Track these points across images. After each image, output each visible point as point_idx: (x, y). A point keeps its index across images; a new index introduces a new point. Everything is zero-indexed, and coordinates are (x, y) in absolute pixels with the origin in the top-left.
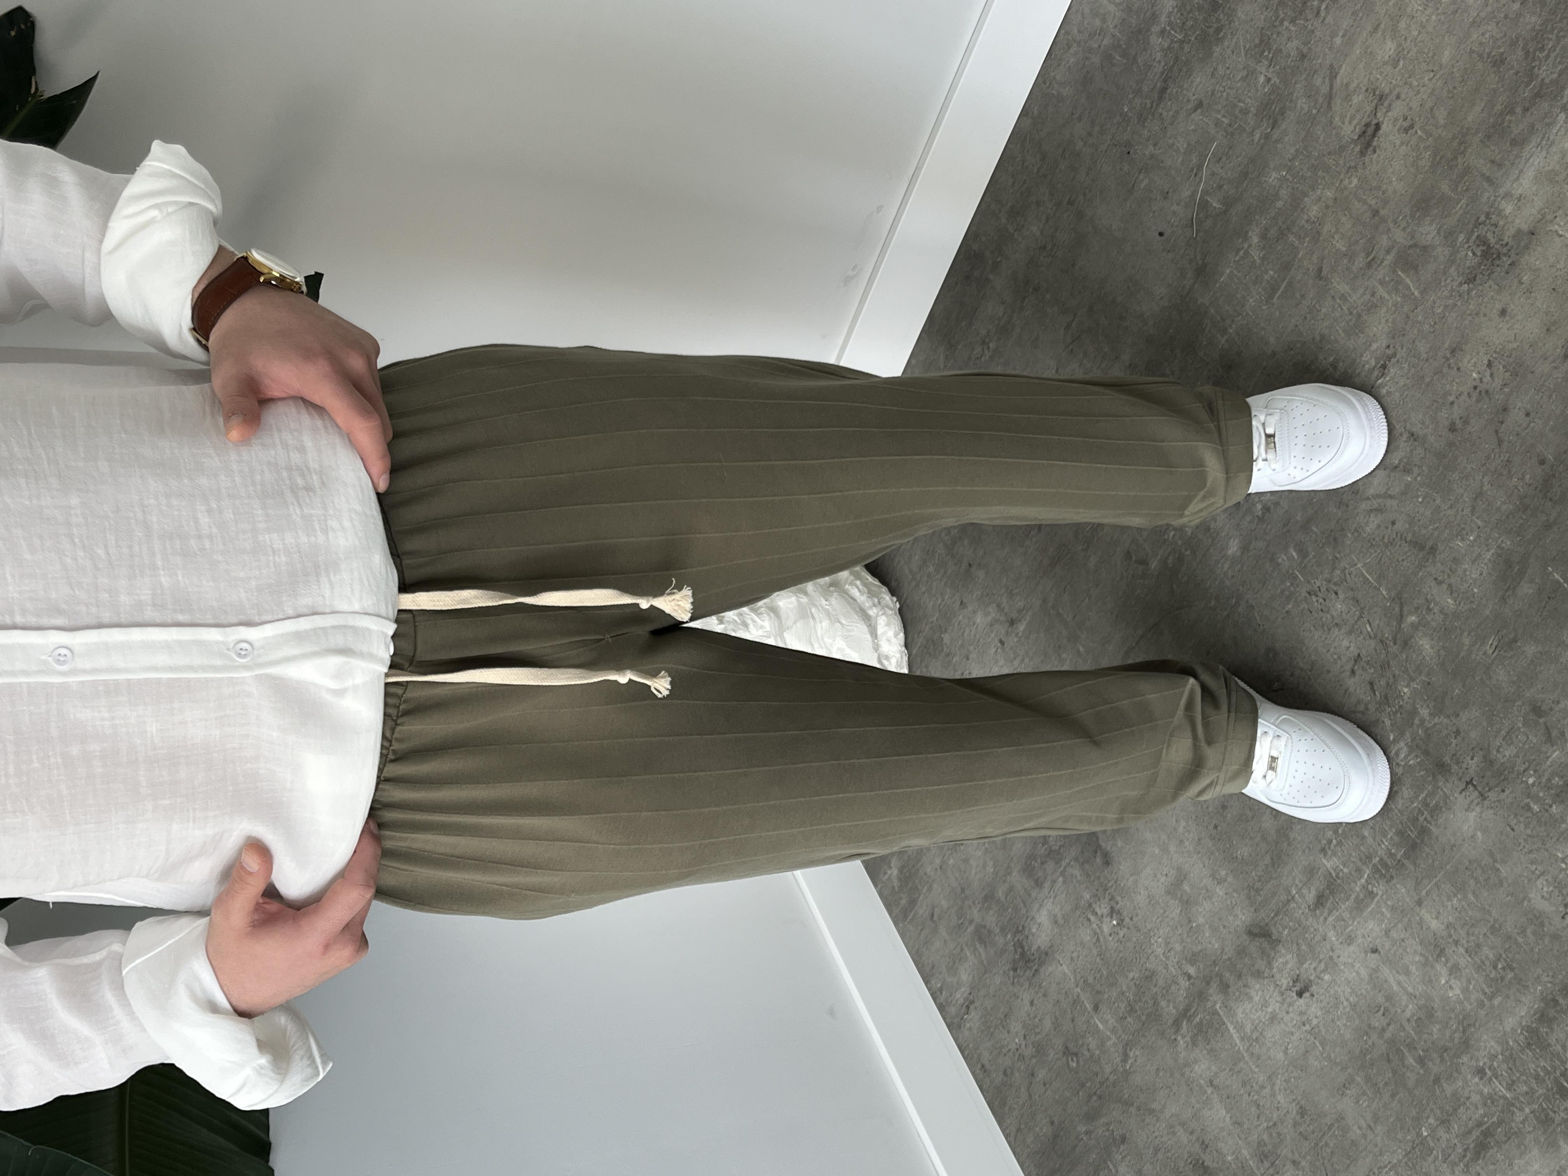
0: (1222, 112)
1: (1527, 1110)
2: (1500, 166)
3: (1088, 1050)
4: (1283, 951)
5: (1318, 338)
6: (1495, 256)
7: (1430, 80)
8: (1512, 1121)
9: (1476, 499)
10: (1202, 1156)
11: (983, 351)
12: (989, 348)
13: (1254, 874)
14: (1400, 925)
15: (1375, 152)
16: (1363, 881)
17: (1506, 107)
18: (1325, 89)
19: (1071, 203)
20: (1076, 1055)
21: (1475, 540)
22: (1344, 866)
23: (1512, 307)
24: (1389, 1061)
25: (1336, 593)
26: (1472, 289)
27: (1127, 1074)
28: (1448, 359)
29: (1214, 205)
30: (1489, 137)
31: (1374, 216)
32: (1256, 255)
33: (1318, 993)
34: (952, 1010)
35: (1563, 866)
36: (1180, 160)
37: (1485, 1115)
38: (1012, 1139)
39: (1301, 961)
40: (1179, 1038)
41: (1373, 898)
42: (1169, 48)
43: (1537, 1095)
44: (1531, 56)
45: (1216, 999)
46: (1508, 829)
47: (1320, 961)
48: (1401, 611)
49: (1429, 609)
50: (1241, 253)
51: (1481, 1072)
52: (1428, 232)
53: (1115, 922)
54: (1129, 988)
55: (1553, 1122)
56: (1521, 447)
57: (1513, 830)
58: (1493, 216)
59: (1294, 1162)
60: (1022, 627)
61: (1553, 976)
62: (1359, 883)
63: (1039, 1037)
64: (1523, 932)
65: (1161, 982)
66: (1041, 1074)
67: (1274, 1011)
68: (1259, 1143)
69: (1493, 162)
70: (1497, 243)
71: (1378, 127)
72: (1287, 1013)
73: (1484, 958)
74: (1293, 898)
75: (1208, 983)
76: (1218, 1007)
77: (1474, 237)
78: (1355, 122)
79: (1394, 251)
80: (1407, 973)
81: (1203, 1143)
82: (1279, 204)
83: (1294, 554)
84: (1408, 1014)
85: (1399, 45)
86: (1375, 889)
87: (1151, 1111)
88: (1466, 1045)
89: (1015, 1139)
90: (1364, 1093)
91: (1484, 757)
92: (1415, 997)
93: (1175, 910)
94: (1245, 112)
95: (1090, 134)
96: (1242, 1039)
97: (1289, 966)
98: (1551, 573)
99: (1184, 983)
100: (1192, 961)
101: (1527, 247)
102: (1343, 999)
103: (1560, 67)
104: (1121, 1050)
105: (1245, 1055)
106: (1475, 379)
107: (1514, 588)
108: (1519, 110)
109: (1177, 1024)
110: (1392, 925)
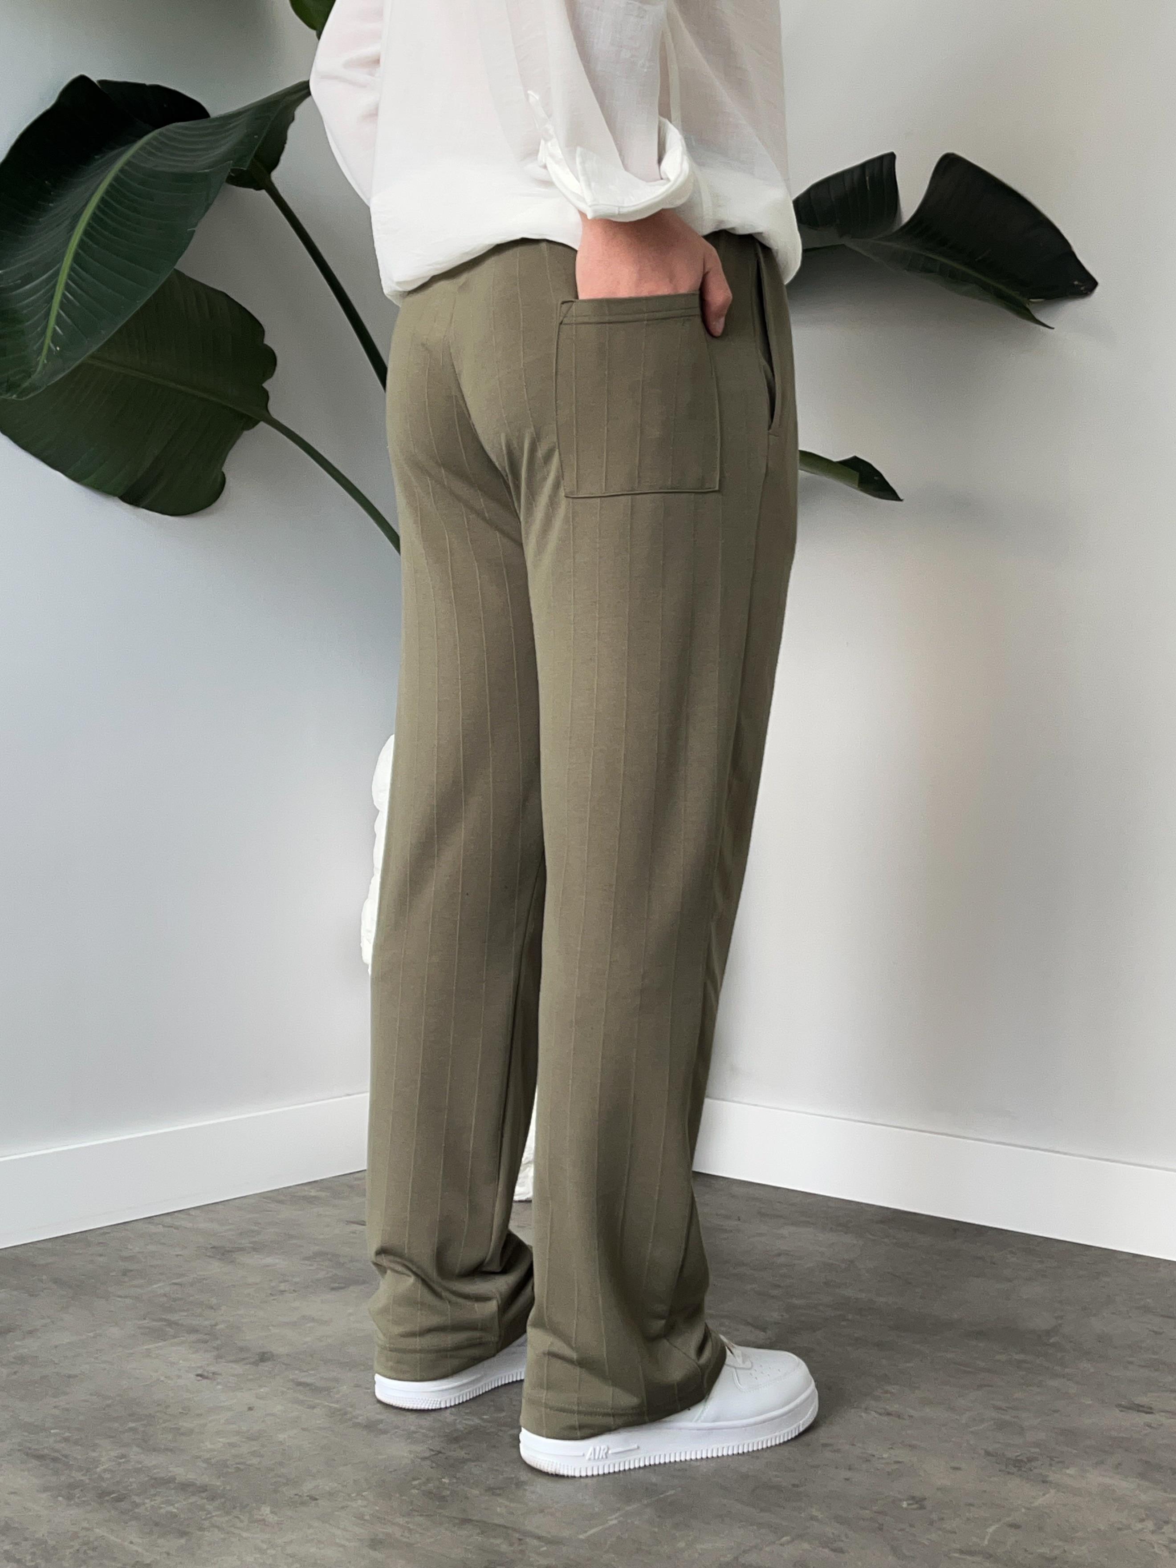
1: (83, 1478)
2: (1116, 1468)
3: (129, 1281)
4: (246, 1368)
6: (1017, 1465)
8: (71, 1471)
10: (19, 1331)
13: (329, 1354)
14: (280, 1420)
15: (1121, 1410)
16: (326, 1404)
19: (1043, 1276)
20: (124, 1275)
22: (342, 1395)
23: (963, 1473)
24: (130, 1415)
26: (979, 1455)
27: (105, 1297)
28: (901, 1443)
29: (1053, 1340)
30: (1146, 1463)
31: (1052, 1411)
32: (1001, 1357)
33: (201, 1384)
35: (353, 1495)
37: (76, 1459)
39: (236, 1375)
40: (146, 1321)
41: (308, 1408)
43: (100, 1482)
45: (188, 1338)
46: (391, 1470)
47: (237, 1385)
50: (1001, 1351)
51: (122, 1457)
52: (1038, 1435)
54: (199, 1298)
55: (71, 1490)
58: (1060, 1465)
61: (231, 1489)
62: (324, 1402)
64: (279, 1476)
67: (180, 1364)
68: (35, 1357)
71: (1149, 1413)
72: (179, 1370)
73: (248, 1458)
74: (305, 1372)
76: (182, 1338)
77: (1036, 1456)
78: (1152, 1402)
79: (1016, 1420)
80: (228, 1424)
81: (33, 1331)
82: (1058, 1368)
84: (183, 1424)
86: (318, 1409)
87: (66, 1308)
88: (151, 1450)
90: (94, 1404)
91: (469, 1459)
92: (202, 1427)
94: (1155, 1354)
95: (1118, 1284)
96: (148, 1349)
97: (230, 1370)
98: (675, 1489)
99: (206, 1323)
100: (231, 1327)
101: (1029, 1479)
102: (196, 1394)
104: (131, 1295)
105: (131, 1350)
106: (881, 1456)
109: (162, 1320)
110: (280, 1417)
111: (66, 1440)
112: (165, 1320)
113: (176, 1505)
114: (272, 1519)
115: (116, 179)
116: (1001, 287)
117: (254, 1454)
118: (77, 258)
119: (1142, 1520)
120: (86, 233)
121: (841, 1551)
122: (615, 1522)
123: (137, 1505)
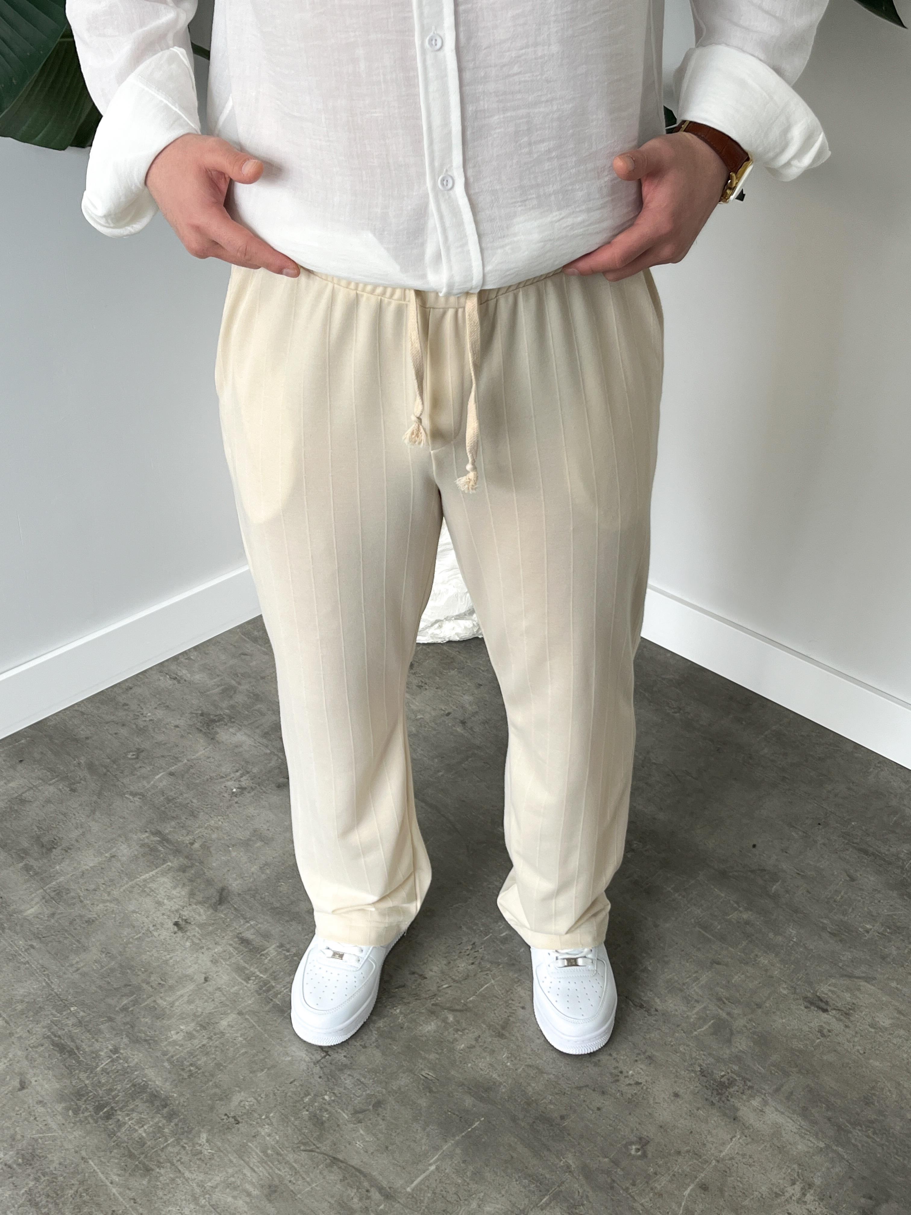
0: (846, 896)
1: (87, 1082)
2: (788, 1098)
3: (140, 767)
4: (209, 913)
5: (666, 959)
6: (720, 1091)
7: (858, 1051)
8: (80, 1071)
9: (537, 1068)
10: (60, 848)
11: (674, 708)
12: (675, 712)
13: (267, 894)
14: (224, 999)
15: (806, 1007)
16: (258, 973)
17: (833, 1104)
18: (857, 973)
19: (784, 779)
20: (137, 758)
21: (507, 1066)
22: (270, 960)
23: (680, 1102)
24: (126, 985)
25: (473, 964)
26: (696, 1074)
27: (122, 795)
28: (644, 1053)
29: (775, 887)
30: (811, 1091)
31: (757, 1005)
32: (733, 916)
33: (177, 937)
34: (173, 667)
35: (263, 1117)
36: (812, 863)
37: (85, 1052)
38: (76, 708)
39: (201, 926)
40: (147, 834)
41: (245, 980)
42: (898, 858)
43: (98, 1089)
44: (870, 1125)
45: (174, 862)
46: (292, 1080)
47: (200, 940)
48: (457, 1010)
49: (457, 1030)
50: (735, 905)
51: (116, 1050)
52: (742, 1044)
53: (234, 790)
54: (186, 799)
55: (78, 1100)
56: (575, 1103)
57: (291, 1083)
58: (750, 1092)
59: (53, 914)
60: (459, 729)
61: (183, 1105)
62: (256, 970)
63: (151, 731)
64: (216, 1086)
65: (189, 823)
66: (124, 732)
67: (165, 905)
68: (68, 890)
69: (792, 1093)
70: (730, 1093)
71: (825, 1011)
72: (163, 914)
73: (198, 1057)
74: (248, 922)
75: (187, 857)
76: (169, 864)
77: (735, 1077)
78: (830, 994)
79: (729, 1019)
80: (190, 1002)
81: (70, 849)
82: (771, 935)
83: (504, 934)
84: (160, 1001)
85: (886, 1029)
86: (251, 981)
87: (93, 812)
88: (135, 1041)
89: (76, 710)
90: (102, 967)
91: (346, 1066)
92: (172, 1007)
93: (241, 835)
94: (845, 913)
95: (836, 795)
96: (145, 880)
97: (197, 917)
98: (480, 1119)
99: (187, 839)
100: (204, 846)
101: (725, 1114)
102: (172, 955)
103: (860, 1145)
104: (139, 791)
105: (133, 882)
106: (628, 1072)
107: (470, 1093)
108: (830, 1113)
109: (158, 833)
110: (225, 993)
113: (145, 1127)
114: (206, 1150)
117: (203, 1049)
122: (434, 1167)
123: (120, 1126)
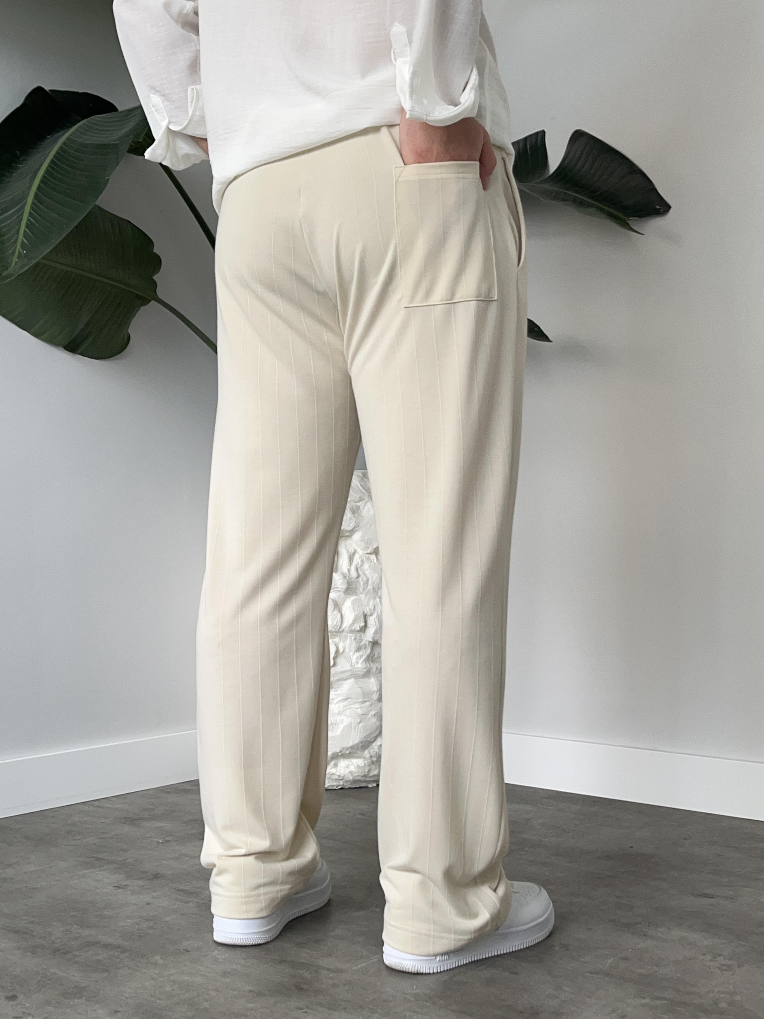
1: (42, 942)
2: (690, 927)
3: (72, 836)
4: (146, 882)
6: (628, 926)
7: (746, 910)
8: (35, 939)
15: (695, 897)
18: (735, 885)
20: (69, 834)
24: (74, 908)
27: (57, 845)
29: (654, 859)
30: (709, 924)
33: (117, 892)
37: (38, 932)
39: (139, 886)
40: (83, 858)
45: (110, 867)
51: (67, 931)
53: (160, 841)
55: (35, 949)
58: (655, 926)
61: (135, 947)
63: (80, 824)
67: (104, 881)
75: (121, 864)
76: (105, 867)
77: (640, 921)
80: (134, 912)
81: (13, 865)
82: (656, 875)
84: (106, 913)
87: (31, 852)
88: (86, 927)
90: (49, 903)
92: (117, 914)
95: (696, 830)
96: (84, 873)
99: (121, 859)
100: (136, 860)
101: (635, 934)
102: (114, 897)
104: (72, 844)
110: (167, 908)
111: (32, 922)
112: (94, 857)
113: (101, 956)
114: (161, 962)
115: (61, 148)
116: (611, 210)
117: (150, 928)
118: (36, 196)
119: (704, 955)
120: (42, 181)
121: (516, 973)
122: (376, 960)
123: (77, 956)
